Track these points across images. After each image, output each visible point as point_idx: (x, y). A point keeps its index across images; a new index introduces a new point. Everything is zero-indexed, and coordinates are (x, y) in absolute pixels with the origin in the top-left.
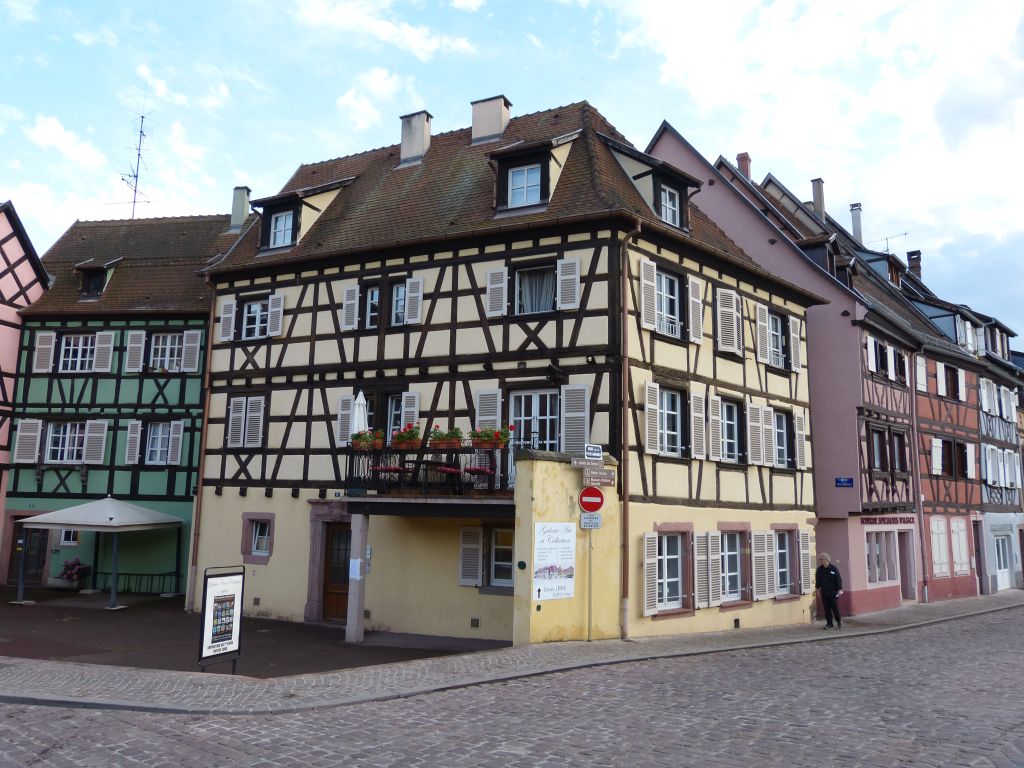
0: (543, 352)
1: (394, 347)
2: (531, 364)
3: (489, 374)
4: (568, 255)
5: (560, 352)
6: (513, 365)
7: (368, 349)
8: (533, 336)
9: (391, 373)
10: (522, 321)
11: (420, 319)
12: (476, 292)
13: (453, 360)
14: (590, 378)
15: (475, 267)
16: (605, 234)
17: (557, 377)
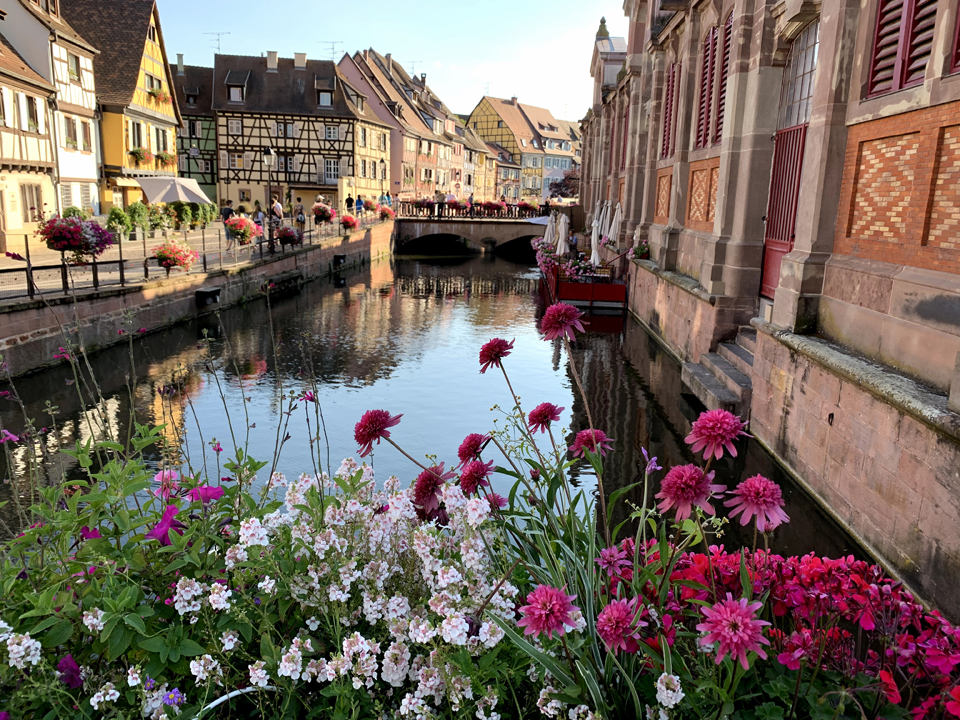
0: (335, 150)
1: (290, 143)
2: (332, 153)
3: (320, 154)
4: (342, 125)
5: (339, 151)
6: (327, 152)
7: (281, 143)
8: (332, 145)
9: (289, 150)
10: (329, 141)
11: (298, 136)
12: (316, 131)
13: (309, 149)
14: (347, 158)
15: (315, 124)
16: (351, 121)
17: (339, 157)
